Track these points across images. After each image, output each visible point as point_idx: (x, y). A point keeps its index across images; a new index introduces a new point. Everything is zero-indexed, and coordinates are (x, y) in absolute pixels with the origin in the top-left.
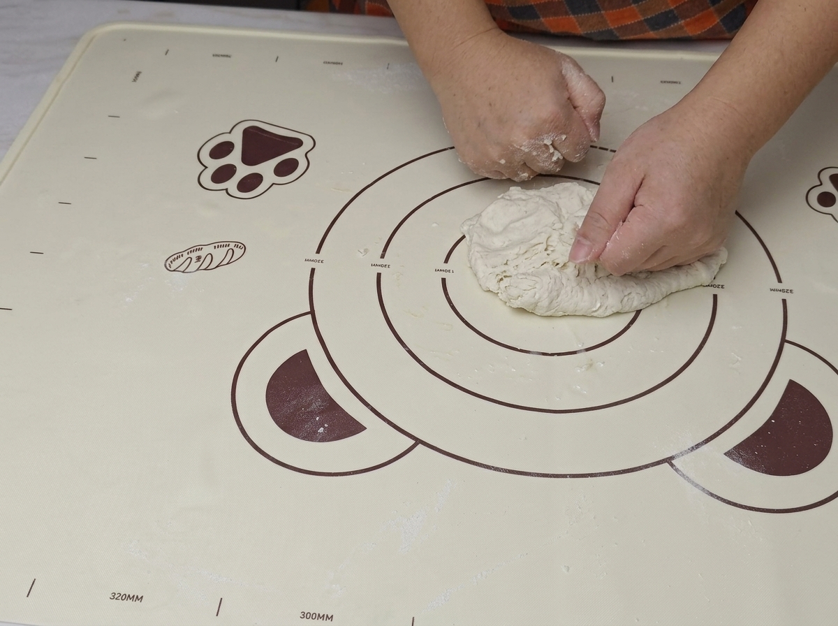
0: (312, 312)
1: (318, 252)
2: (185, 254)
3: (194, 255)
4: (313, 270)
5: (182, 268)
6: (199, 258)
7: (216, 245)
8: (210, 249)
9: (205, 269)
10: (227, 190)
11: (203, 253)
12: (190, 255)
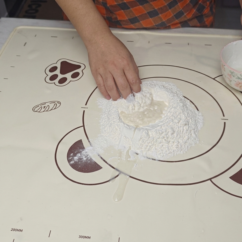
0: (84, 126)
1: (86, 105)
2: (40, 105)
3: (43, 106)
4: (84, 111)
5: (38, 111)
6: (44, 107)
7: (51, 102)
8: (48, 104)
9: (47, 111)
10: (54, 83)
11: (46, 105)
12: (41, 106)
